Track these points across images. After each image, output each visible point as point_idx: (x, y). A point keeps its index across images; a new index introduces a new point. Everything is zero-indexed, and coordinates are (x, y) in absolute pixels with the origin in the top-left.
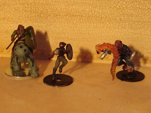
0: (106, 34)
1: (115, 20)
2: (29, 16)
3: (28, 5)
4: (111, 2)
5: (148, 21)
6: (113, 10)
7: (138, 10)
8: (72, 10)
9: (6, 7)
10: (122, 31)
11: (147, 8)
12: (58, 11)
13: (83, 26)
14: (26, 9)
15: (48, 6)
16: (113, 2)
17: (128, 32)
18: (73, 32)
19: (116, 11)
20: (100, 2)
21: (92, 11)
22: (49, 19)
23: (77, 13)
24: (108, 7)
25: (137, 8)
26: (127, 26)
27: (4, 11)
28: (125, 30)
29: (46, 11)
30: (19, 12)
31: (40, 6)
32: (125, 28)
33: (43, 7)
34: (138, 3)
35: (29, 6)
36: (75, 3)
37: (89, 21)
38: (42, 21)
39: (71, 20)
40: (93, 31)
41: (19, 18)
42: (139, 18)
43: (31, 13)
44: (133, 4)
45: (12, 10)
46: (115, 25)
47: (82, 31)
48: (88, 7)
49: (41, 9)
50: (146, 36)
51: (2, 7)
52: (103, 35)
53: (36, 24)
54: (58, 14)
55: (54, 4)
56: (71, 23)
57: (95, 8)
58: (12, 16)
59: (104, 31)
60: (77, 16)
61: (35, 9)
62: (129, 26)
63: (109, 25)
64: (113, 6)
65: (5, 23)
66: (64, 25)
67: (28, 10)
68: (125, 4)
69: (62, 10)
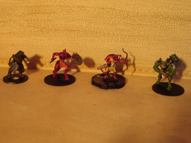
0: (101, 46)
1: (108, 34)
2: (33, 31)
3: (31, 21)
4: (105, 18)
5: (138, 35)
6: (107, 25)
7: (129, 26)
8: (71, 26)
9: (12, 23)
10: (115, 44)
11: (137, 24)
12: (58, 27)
13: (80, 39)
14: (30, 24)
15: (49, 22)
16: (106, 19)
17: (120, 45)
18: (72, 45)
19: (109, 27)
20: (95, 19)
21: (88, 26)
22: (50, 33)
23: (75, 28)
24: (102, 23)
25: (128, 24)
26: (120, 40)
27: (10, 27)
28: (117, 43)
29: (47, 26)
30: (23, 27)
31: (42, 23)
32: (117, 41)
33: (45, 23)
34: (129, 19)
35: (33, 22)
36: (73, 19)
37: (86, 35)
38: (44, 35)
39: (70, 35)
40: (90, 44)
41: (23, 33)
42: (130, 32)
43: (34, 28)
44: (124, 20)
45: (17, 26)
46: (109, 39)
47: (80, 44)
48: (85, 23)
49: (43, 25)
50: (137, 49)
51: (9, 23)
52: (98, 48)
53: (39, 38)
54: (58, 29)
55: (54, 20)
56: (70, 37)
57: (91, 24)
58: (18, 31)
59: (99, 44)
60: (75, 31)
61: (37, 25)
62: (121, 40)
63: (104, 39)
64: (107, 22)
65: (11, 37)
66: (63, 39)
67: (31, 25)
68: (118, 20)
69: (62, 25)
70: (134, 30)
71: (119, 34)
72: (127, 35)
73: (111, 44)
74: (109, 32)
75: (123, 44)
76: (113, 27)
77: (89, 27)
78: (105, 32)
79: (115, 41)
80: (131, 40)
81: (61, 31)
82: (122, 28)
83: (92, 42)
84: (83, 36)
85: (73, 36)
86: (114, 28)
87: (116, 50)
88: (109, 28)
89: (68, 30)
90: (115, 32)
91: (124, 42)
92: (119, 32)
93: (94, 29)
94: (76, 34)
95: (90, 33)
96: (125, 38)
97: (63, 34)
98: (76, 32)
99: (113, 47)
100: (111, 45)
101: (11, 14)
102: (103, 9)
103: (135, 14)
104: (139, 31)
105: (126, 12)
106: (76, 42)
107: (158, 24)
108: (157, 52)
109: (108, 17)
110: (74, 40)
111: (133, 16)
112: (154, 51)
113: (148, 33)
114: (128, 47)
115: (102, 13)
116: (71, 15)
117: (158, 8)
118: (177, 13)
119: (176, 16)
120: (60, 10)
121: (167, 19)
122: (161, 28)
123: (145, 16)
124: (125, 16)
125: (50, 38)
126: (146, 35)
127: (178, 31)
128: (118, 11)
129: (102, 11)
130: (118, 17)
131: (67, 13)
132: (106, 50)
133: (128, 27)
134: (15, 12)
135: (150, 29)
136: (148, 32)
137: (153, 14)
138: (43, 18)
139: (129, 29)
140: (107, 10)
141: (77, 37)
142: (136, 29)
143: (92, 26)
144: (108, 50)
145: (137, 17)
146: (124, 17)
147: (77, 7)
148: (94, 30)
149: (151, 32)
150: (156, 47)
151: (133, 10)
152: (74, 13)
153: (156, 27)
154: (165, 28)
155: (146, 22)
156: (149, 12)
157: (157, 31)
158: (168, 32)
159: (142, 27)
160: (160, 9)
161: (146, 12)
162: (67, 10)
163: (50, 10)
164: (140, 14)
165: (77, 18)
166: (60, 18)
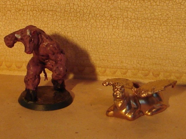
70: (145, 10)
71: (120, 16)
72: (133, 17)
73: (106, 31)
74: (103, 13)
75: (126, 32)
76: (109, 5)
77: (71, 5)
78: (96, 12)
79: (113, 27)
80: (141, 26)
81: (26, 12)
82: (124, 6)
83: (76, 28)
84: (62, 19)
85: (45, 19)
86: (111, 6)
87: (116, 42)
88: (104, 7)
89: (37, 10)
90: (113, 13)
91: (129, 28)
92: (119, 13)
93: (80, 8)
94: (50, 16)
95: (73, 15)
96: (129, 22)
97: (29, 16)
98: (51, 13)
99: (110, 37)
100: (107, 34)
104: (152, 11)
108: (183, 44)
110: (46, 25)
112: (178, 44)
113: (167, 14)
114: (134, 37)
125: (8, 22)
126: (164, 16)
132: (98, 42)
133: (135, 5)
135: (170, 7)
136: (168, 12)
139: (136, 7)
141: (52, 21)
142: (147, 7)
144: (102, 42)
148: (79, 10)
149: (172, 12)
150: (181, 37)
153: (180, 4)
157: (181, 10)
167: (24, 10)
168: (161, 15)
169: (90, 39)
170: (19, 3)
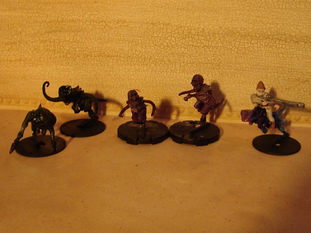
70: (199, 55)
71: (177, 61)
72: (189, 62)
73: (165, 74)
74: (162, 58)
75: (183, 75)
76: (167, 50)
77: (134, 51)
78: (156, 58)
79: (172, 70)
80: (196, 70)
81: (93, 57)
82: (181, 52)
83: (138, 72)
84: (125, 63)
85: (111, 64)
87: (174, 84)
88: (163, 53)
90: (171, 58)
91: (186, 72)
92: (177, 58)
93: (141, 53)
94: (114, 61)
95: (135, 60)
96: (186, 67)
97: (96, 61)
98: (115, 58)
99: (168, 80)
100: (166, 77)
101: (21, 33)
102: (153, 24)
103: (199, 31)
104: (206, 56)
105: (186, 28)
106: (115, 73)
107: (234, 45)
108: (233, 86)
109: (160, 35)
110: (112, 69)
111: (197, 33)
112: (230, 85)
113: (220, 59)
115: (152, 30)
116: (107, 34)
117: (233, 22)
118: (261, 28)
119: (259, 33)
120: (91, 27)
121: (246, 38)
122: (238, 50)
123: (214, 34)
124: (185, 34)
125: (77, 66)
126: (216, 61)
127: (264, 55)
128: (175, 28)
129: (152, 27)
130: (176, 35)
131: (102, 32)
132: (158, 84)
133: (191, 50)
134: (27, 29)
135: (222, 52)
136: (220, 57)
137: (226, 31)
138: (68, 39)
139: (192, 53)
140: (159, 26)
141: (116, 65)
142: (202, 53)
143: (138, 50)
144: (162, 84)
145: (202, 36)
146: (184, 36)
147: (115, 23)
149: (224, 57)
150: (231, 79)
151: (197, 25)
152: (112, 30)
153: (230, 50)
154: (243, 51)
155: (216, 42)
156: (220, 27)
157: (232, 55)
158: (249, 56)
159: (211, 49)
160: (235, 24)
161: (215, 28)
162: (101, 27)
163: (76, 27)
164: (206, 31)
165: (116, 37)
166: (92, 38)
167: (91, 56)
168: (214, 59)
169: (151, 81)
170: (87, 50)
